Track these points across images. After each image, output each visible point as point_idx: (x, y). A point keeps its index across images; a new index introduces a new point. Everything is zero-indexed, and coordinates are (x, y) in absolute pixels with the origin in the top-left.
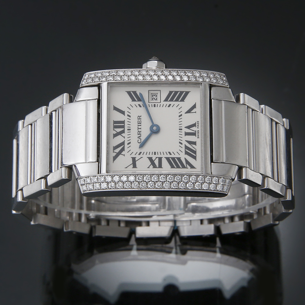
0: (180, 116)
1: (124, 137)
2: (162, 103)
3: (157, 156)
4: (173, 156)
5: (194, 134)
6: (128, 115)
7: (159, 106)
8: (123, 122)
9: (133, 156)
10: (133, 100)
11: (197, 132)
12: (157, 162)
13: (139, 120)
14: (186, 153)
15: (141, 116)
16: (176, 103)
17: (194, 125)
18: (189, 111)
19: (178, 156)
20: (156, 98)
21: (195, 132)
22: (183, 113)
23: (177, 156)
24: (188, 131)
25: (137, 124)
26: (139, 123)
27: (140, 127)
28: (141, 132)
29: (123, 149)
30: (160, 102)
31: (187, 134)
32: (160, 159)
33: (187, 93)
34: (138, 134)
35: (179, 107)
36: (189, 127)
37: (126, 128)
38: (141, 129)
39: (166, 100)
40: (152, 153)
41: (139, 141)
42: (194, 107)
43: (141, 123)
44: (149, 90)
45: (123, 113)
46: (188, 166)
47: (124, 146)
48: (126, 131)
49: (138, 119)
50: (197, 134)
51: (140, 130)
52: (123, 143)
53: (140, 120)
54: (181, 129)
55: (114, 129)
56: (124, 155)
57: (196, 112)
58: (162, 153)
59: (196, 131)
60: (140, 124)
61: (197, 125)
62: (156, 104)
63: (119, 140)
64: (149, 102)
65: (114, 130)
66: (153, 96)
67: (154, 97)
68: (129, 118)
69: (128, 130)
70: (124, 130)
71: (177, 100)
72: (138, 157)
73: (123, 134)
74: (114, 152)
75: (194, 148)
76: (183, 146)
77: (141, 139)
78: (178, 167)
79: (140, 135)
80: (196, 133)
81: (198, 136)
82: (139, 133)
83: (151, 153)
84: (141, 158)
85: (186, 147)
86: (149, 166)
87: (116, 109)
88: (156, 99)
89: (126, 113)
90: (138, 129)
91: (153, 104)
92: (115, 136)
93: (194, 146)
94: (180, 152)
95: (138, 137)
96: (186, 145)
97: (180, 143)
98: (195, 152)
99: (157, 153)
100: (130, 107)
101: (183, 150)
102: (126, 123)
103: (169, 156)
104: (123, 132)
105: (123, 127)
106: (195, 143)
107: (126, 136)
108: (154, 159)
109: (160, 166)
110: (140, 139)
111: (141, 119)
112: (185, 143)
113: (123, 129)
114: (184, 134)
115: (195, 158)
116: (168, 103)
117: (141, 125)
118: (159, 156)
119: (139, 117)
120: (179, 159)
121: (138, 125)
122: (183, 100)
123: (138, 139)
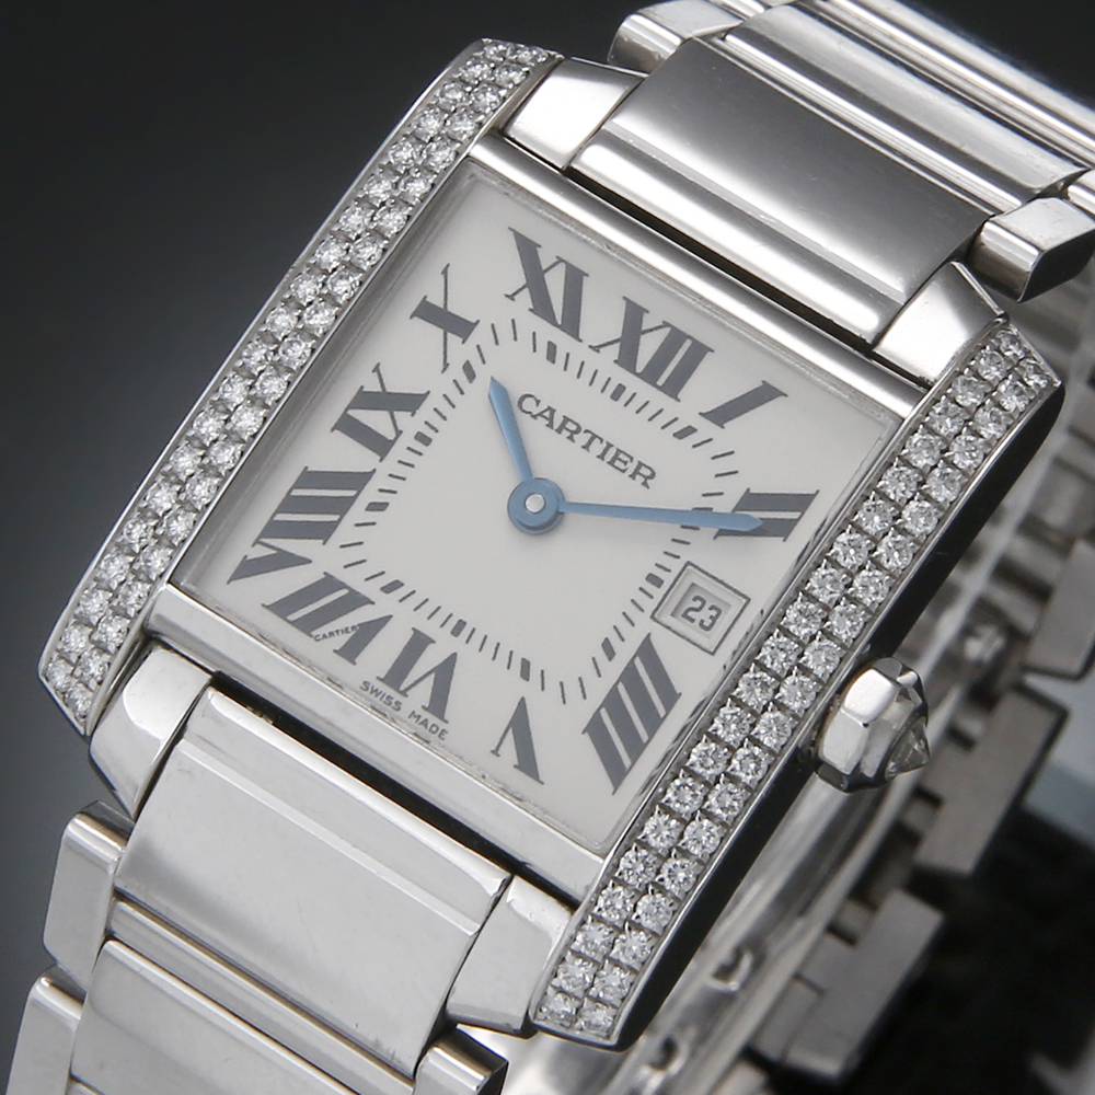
0: (526, 665)
1: (596, 349)
2: (644, 625)
3: (407, 440)
4: (357, 512)
5: (397, 675)
6: (690, 430)
7: (641, 599)
8: (673, 388)
9: (480, 336)
10: (750, 500)
11: (397, 697)
12: (377, 421)
13: (635, 464)
14: (329, 583)
15: (645, 484)
16: (599, 690)
17: (438, 703)
18: (520, 724)
19: (339, 536)
20: (692, 620)
21: (402, 688)
22: (530, 690)
23: (346, 531)
24: (430, 659)
25: (618, 444)
26: (615, 458)
27: (597, 447)
28: (571, 438)
29: (542, 307)
30: (652, 617)
31: (419, 643)
32: (381, 446)
33: (617, 774)
34: (566, 420)
35: (573, 691)
36: (444, 673)
37: (633, 384)
38: (586, 447)
39: (647, 650)
40: (432, 427)
41: (529, 404)
42: (527, 762)
43: (611, 463)
44: (749, 600)
45: (721, 415)
46: (261, 552)
47: (554, 323)
48: (622, 376)
49: (640, 464)
50: (389, 691)
51: (582, 438)
52: (571, 325)
53: (630, 471)
54: (456, 631)
55: (667, 330)
56: (511, 297)
57: (495, 752)
58: (401, 471)
59: (404, 693)
60: (609, 457)
61: (433, 720)
62: (658, 593)
63: (602, 318)
64: (688, 563)
65: (666, 324)
66: (714, 613)
67: (705, 614)
68: (677, 427)
69: (620, 389)
70: (633, 371)
71: (613, 701)
72: (460, 351)
73: (614, 350)
74: (560, 260)
75: (331, 634)
76: (371, 590)
77: (535, 417)
78: (289, 504)
79: (556, 425)
80: (397, 690)
81: (375, 692)
82: (568, 428)
83: (436, 420)
84: (446, 365)
85: (355, 600)
86: (380, 375)
87: (764, 394)
88: (690, 614)
89: (706, 429)
90: (594, 436)
91: (668, 579)
92: (634, 314)
93: (342, 640)
94: (354, 554)
95: (552, 411)
96: (369, 606)
97: (396, 585)
98: (307, 625)
99: (418, 446)
100: (725, 465)
101: (355, 579)
102: (658, 399)
103: (370, 494)
104: (627, 360)
105: (650, 375)
106: (350, 652)
107: (595, 361)
108: (402, 417)
109: (348, 426)
110: (541, 414)
111: (633, 476)
112: (383, 605)
113: (640, 368)
114: (429, 628)
115: (282, 608)
116: (626, 651)
117: (601, 457)
118: (399, 451)
119: (644, 474)
120: (323, 532)
121: (609, 446)
122: (595, 729)
123: (543, 407)
